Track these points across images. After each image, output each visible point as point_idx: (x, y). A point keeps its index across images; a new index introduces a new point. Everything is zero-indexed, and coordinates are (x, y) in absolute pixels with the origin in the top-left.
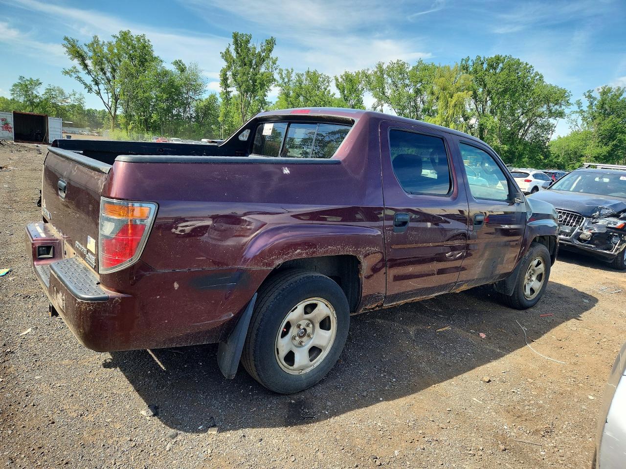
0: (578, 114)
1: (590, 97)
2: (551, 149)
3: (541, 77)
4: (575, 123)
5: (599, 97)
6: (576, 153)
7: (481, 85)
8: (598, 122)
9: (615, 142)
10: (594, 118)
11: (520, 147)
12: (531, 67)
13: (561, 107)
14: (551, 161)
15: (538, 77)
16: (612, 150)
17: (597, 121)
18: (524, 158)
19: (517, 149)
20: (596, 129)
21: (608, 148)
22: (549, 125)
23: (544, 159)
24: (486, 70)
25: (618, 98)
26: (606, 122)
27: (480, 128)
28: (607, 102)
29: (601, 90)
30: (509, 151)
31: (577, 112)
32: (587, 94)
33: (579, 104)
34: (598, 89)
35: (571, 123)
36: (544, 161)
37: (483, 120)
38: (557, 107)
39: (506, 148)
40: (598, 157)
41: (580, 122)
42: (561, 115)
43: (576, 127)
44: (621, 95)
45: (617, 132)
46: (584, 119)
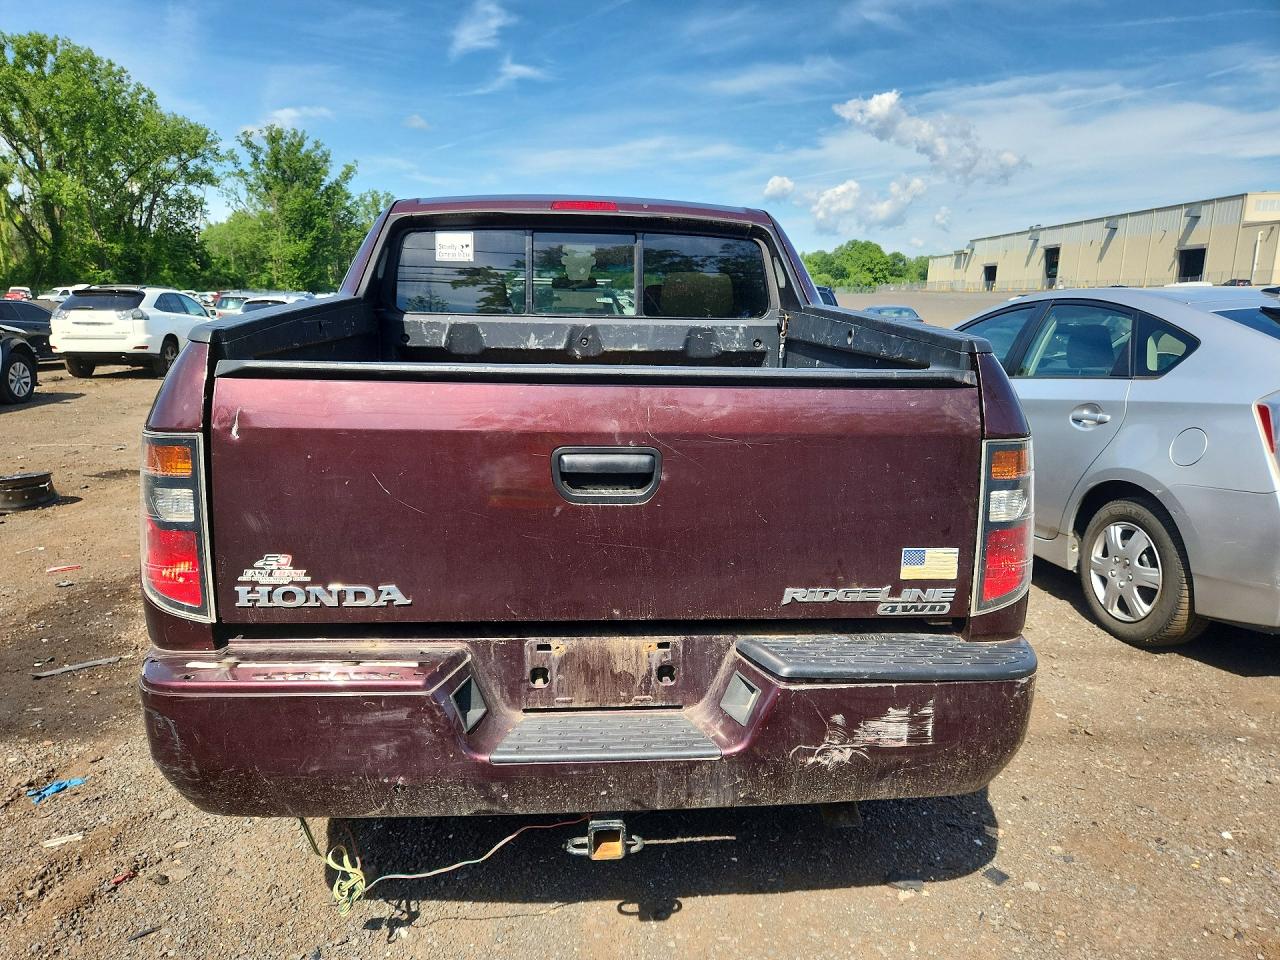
0: (235, 179)
1: (249, 145)
2: (207, 247)
3: (151, 96)
4: (234, 197)
5: (265, 147)
6: (253, 255)
7: (14, 100)
8: (278, 194)
9: (314, 233)
10: (268, 188)
11: (148, 247)
12: (122, 70)
13: (204, 162)
14: (218, 273)
15: (144, 95)
16: (314, 247)
17: (275, 193)
18: (163, 269)
19: (142, 251)
20: (277, 207)
21: (308, 245)
22: (192, 199)
23: (201, 270)
24: (17, 66)
25: (298, 150)
26: (291, 193)
27: (44, 204)
28: (281, 157)
29: (266, 133)
30: (126, 256)
31: (234, 175)
32: (243, 139)
33: (234, 158)
34: (261, 131)
35: (228, 196)
36: (203, 273)
37: (49, 186)
38: (198, 161)
39: (117, 249)
40: (295, 261)
41: (243, 194)
42: (208, 178)
43: (239, 203)
44: (301, 144)
45: (313, 214)
46: (250, 188)
